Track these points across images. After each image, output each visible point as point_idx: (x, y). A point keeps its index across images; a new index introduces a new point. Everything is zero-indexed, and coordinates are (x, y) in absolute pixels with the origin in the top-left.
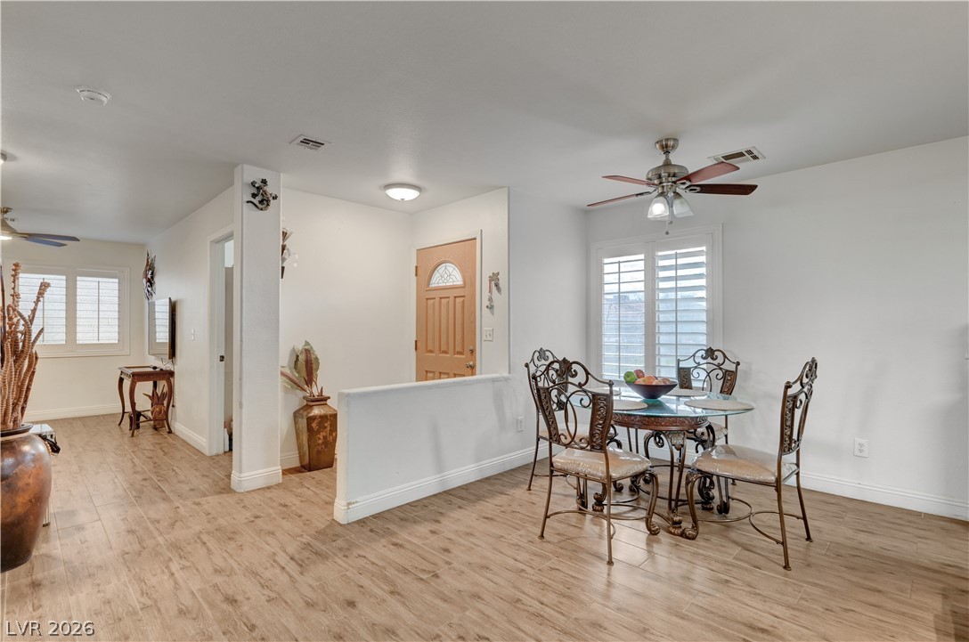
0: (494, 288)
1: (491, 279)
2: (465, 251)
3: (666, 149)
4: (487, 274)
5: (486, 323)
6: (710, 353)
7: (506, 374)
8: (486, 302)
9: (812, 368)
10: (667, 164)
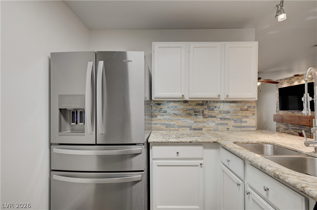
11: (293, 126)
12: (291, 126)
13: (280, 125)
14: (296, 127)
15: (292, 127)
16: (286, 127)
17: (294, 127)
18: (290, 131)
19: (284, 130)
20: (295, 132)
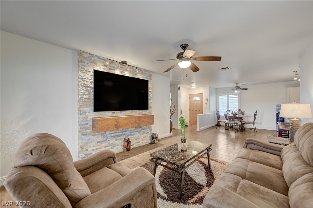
0: (207, 101)
1: (206, 99)
2: (201, 95)
3: (237, 84)
4: (205, 98)
5: (205, 106)
6: (239, 110)
7: (209, 114)
8: (205, 103)
9: (257, 111)
10: (237, 86)
11: (113, 133)
12: (110, 134)
13: (89, 138)
14: (119, 132)
15: (113, 135)
16: (102, 138)
17: (115, 134)
18: (109, 142)
19: (99, 144)
20: (116, 140)
